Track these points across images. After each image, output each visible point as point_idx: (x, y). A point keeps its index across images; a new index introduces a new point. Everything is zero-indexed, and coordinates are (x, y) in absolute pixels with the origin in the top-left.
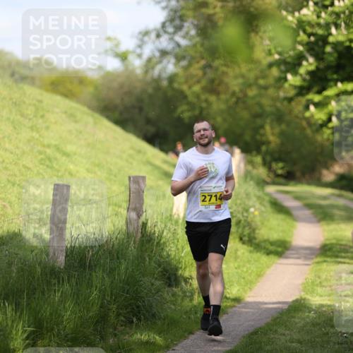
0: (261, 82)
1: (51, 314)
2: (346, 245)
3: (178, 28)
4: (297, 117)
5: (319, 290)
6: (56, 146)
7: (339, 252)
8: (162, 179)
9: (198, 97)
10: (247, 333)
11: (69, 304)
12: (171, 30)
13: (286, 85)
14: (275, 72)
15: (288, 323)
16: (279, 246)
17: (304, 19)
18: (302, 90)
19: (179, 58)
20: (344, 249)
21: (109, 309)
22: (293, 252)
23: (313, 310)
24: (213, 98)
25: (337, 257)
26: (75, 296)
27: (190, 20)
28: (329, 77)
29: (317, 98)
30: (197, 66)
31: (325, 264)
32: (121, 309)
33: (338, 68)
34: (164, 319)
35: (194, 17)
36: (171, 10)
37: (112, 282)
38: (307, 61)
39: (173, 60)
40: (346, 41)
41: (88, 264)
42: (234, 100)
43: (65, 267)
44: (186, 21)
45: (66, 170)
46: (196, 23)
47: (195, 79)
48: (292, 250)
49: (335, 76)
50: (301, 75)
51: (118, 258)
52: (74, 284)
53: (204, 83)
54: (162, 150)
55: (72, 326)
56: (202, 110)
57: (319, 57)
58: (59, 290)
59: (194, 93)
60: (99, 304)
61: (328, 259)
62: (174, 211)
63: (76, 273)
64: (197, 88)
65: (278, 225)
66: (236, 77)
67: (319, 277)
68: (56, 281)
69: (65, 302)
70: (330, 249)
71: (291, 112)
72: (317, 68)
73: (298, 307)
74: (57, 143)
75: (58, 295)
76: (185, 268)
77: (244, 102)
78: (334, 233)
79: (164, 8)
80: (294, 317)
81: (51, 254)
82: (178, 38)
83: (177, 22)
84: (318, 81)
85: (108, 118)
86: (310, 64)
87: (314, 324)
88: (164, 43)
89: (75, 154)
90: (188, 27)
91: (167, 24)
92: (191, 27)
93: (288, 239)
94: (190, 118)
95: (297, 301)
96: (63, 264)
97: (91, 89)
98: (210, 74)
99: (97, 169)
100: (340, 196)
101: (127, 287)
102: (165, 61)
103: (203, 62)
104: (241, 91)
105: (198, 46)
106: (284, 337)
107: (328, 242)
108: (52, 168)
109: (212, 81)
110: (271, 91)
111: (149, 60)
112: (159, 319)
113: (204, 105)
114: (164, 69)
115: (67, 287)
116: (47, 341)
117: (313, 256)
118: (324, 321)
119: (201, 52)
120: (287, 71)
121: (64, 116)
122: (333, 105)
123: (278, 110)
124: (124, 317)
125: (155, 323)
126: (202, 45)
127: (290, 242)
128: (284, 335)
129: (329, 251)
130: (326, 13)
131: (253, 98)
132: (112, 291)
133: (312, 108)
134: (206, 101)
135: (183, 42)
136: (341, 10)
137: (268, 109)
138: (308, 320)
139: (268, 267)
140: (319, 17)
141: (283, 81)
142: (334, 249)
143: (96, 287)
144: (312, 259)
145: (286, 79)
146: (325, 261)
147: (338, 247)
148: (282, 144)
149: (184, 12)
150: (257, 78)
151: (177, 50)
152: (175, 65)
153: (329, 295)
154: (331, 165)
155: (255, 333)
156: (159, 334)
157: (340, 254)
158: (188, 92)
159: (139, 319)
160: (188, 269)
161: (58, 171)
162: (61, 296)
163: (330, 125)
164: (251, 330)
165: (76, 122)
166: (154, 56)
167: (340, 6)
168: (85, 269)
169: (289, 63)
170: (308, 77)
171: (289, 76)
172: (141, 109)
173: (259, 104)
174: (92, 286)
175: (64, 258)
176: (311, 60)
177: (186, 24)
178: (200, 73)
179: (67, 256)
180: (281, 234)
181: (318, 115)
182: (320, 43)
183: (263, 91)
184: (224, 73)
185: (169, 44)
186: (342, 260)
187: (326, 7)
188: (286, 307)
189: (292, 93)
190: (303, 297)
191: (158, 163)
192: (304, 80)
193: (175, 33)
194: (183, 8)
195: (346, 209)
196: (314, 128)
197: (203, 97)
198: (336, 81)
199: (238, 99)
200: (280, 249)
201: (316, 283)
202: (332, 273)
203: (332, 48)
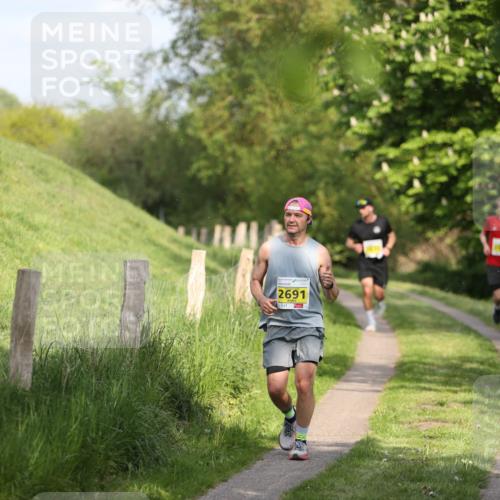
0: (313, 129)
1: (11, 456)
2: (433, 365)
3: (195, 50)
4: (363, 180)
5: (394, 428)
6: (18, 215)
7: (423, 374)
8: (169, 265)
9: (222, 148)
10: (290, 487)
11: (38, 442)
12: (184, 52)
13: (349, 133)
14: (333, 114)
15: (349, 474)
16: (337, 364)
17: (377, 39)
18: (372, 142)
19: (195, 93)
20: (430, 370)
21: (93, 451)
22: (356, 373)
23: (386, 457)
24: (242, 151)
25: (419, 380)
26: (46, 431)
27: (213, 38)
28: (411, 123)
29: (392, 153)
30: (221, 104)
31: (402, 391)
32: (112, 450)
33: (423, 110)
34: (173, 466)
35: (218, 34)
36: (186, 23)
37: (99, 412)
38: (380, 99)
39: (187, 96)
40: (434, 72)
41: (64, 385)
42: (273, 153)
43: (31, 389)
44: (206, 40)
45: (33, 250)
46: (220, 42)
47: (218, 123)
48: (356, 370)
49: (419, 122)
50: (370, 119)
51: (108, 377)
52: (45, 413)
53: (230, 129)
54: (169, 223)
55: (41, 473)
56: (227, 167)
57: (397, 94)
58: (22, 423)
59: (215, 142)
60: (80, 441)
61: (407, 384)
62: (188, 310)
63: (48, 398)
64: (220, 136)
65: (336, 334)
66: (276, 121)
67: (394, 410)
68: (19, 409)
69: (32, 440)
70: (410, 370)
71: (354, 172)
72: (394, 110)
73: (363, 451)
74: (20, 210)
75: (22, 428)
76: (203, 393)
77: (288, 158)
78: (415, 347)
79: (175, 21)
80: (358, 466)
81: (12, 371)
82: (194, 64)
83: (194, 40)
84: (394, 128)
85: (92, 176)
86: (385, 104)
87: (387, 477)
88: (175, 70)
89: (46, 227)
90: (210, 48)
91: (180, 43)
92: (214, 47)
93: (349, 354)
94: (210, 178)
95: (361, 442)
96: (30, 385)
97: (68, 134)
98: (239, 116)
99: (76, 249)
100: (422, 294)
101: (119, 419)
102: (175, 96)
103: (230, 99)
104: (283, 141)
105: (224, 76)
106: (343, 494)
107: (406, 359)
108: (12, 246)
109: (243, 125)
110: (326, 143)
111: (153, 95)
112: (165, 465)
113: (230, 160)
114: (174, 107)
115: (33, 417)
116: (6, 494)
117: (385, 380)
118: (401, 474)
119: (227, 85)
120: (351, 114)
121: (30, 172)
122: (416, 164)
123: (336, 169)
124: (116, 462)
125: (159, 470)
126: (230, 75)
127: (353, 358)
128: (344, 491)
129: (407, 372)
130: (408, 31)
131: (301, 151)
132: (98, 425)
133: (385, 167)
134: (234, 154)
135: (202, 70)
136: (428, 27)
137: (322, 167)
138: (378, 470)
139: (322, 394)
140: (397, 37)
141: (344, 128)
142: (416, 370)
143: (76, 418)
144: (384, 383)
145: (348, 125)
146: (402, 387)
147: (421, 366)
148: (341, 217)
149: (203, 26)
150: (306, 124)
151: (193, 80)
152: (189, 101)
153: (408, 436)
154: (412, 250)
155: (302, 487)
156: (165, 487)
157: (424, 378)
158: (207, 142)
159: (136, 466)
160: (206, 395)
161: (22, 251)
162: (26, 430)
163: (411, 192)
164: (297, 483)
165: (48, 181)
166: (160, 89)
167: (428, 23)
168: (60, 391)
169: (353, 102)
170: (379, 123)
171: (353, 121)
172: (139, 164)
173: (310, 161)
174: (70, 417)
175: (30, 375)
176: (385, 98)
177: (206, 44)
178: (226, 114)
179: (34, 373)
180: (339, 347)
181: (394, 177)
182: (399, 75)
183: (315, 142)
184: (260, 115)
185: (182, 71)
186: (427, 385)
187: (408, 23)
188: (346, 450)
189: (357, 145)
190: (372, 437)
191: (164, 242)
192: (374, 127)
193: (190, 56)
194: (202, 21)
195: (432, 312)
196: (388, 196)
197: (229, 149)
198: (420, 129)
199: (279, 152)
200: (338, 369)
201: (389, 418)
202: (412, 404)
203: (416, 81)
